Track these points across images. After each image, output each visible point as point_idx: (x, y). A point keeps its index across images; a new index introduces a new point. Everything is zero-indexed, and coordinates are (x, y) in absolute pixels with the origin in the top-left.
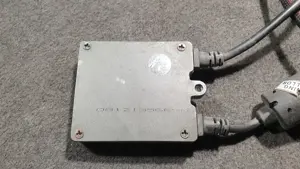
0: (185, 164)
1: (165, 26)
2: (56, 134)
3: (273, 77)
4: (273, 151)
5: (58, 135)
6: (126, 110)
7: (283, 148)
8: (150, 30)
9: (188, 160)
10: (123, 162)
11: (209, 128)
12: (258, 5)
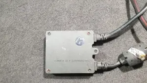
0: (90, 79)
1: (82, 19)
2: (39, 68)
3: (129, 42)
4: (125, 73)
5: (40, 68)
6: (67, 61)
7: (129, 72)
8: (76, 21)
9: (91, 77)
10: (66, 78)
11: (99, 67)
12: (125, 7)
